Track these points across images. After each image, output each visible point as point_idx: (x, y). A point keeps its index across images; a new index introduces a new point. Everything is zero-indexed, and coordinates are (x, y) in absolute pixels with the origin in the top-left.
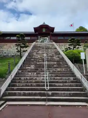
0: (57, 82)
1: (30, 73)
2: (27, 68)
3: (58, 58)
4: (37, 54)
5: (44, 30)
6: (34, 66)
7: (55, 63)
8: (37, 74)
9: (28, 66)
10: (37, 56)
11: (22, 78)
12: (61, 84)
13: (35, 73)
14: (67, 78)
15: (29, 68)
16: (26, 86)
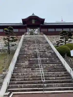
0: (51, 76)
1: (26, 69)
2: (21, 64)
3: (50, 54)
4: (28, 49)
5: (33, 22)
6: (27, 62)
7: (48, 58)
8: (32, 70)
9: (22, 63)
10: (29, 52)
11: (20, 74)
12: (54, 78)
13: (31, 69)
14: (59, 73)
15: (24, 64)
16: (25, 80)
